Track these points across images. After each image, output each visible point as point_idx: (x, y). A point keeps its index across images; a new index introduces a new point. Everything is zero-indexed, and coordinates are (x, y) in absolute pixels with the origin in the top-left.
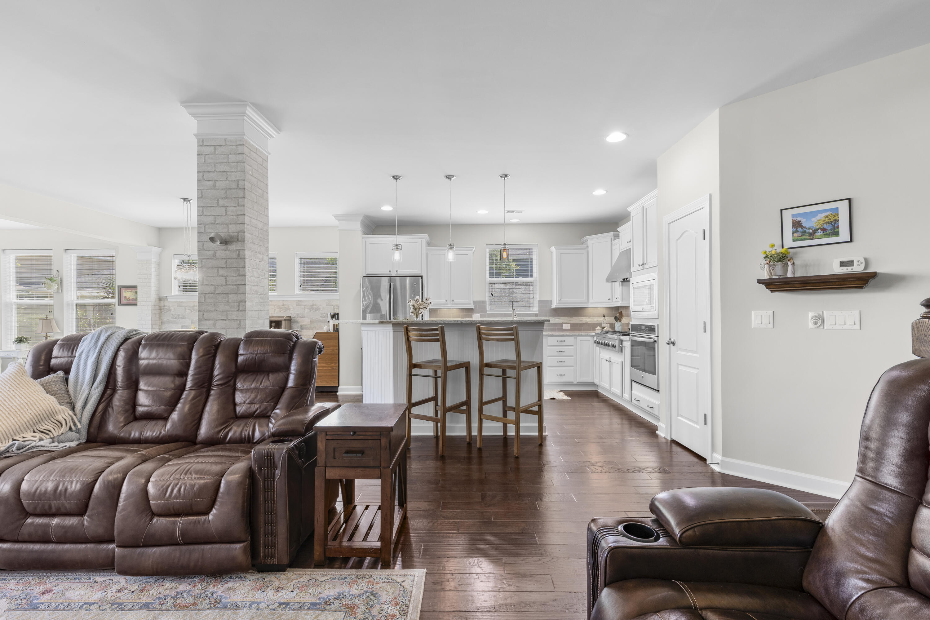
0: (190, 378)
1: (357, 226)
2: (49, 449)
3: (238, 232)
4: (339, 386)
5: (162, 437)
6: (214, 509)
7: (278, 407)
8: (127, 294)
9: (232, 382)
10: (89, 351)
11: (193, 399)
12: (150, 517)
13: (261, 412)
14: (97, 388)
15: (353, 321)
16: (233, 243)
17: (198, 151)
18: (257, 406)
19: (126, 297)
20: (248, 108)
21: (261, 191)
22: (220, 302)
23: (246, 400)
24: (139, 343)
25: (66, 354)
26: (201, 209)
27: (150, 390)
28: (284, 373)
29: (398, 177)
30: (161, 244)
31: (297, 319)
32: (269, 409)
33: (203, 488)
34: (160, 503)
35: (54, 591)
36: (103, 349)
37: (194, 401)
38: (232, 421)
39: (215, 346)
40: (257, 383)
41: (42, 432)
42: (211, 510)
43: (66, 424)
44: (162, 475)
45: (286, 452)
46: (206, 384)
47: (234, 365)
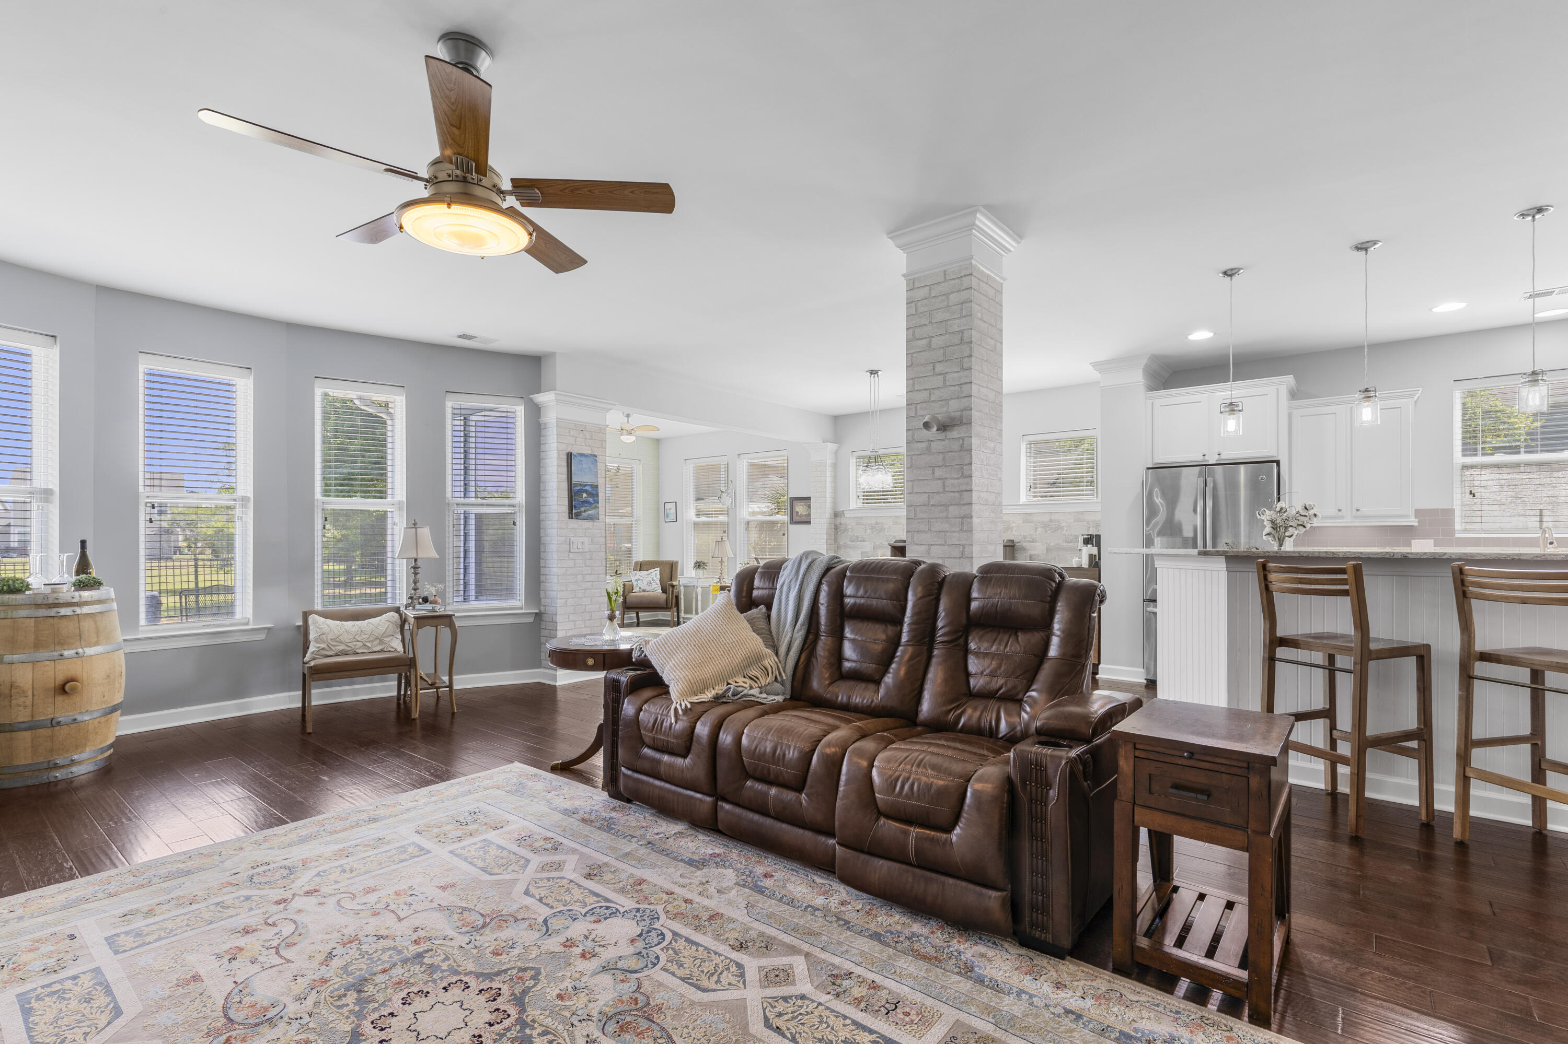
0: (906, 628)
1: (1137, 377)
2: (759, 700)
3: (962, 410)
4: (1099, 663)
5: (875, 707)
6: (957, 828)
7: (1034, 687)
8: (800, 508)
9: (962, 641)
10: (791, 582)
11: (911, 658)
12: (875, 815)
13: (1008, 691)
14: (800, 630)
15: (1129, 550)
16: (955, 428)
17: (907, 299)
18: (1001, 681)
19: (798, 512)
20: (978, 215)
21: (992, 342)
22: (936, 518)
23: (985, 670)
24: (843, 574)
25: (767, 585)
26: (911, 382)
27: (858, 640)
28: (1041, 633)
29: (1234, 272)
30: (837, 439)
31: (1024, 544)
32: (1019, 688)
33: (942, 793)
34: (888, 799)
35: (775, 878)
36: (805, 581)
37: (914, 662)
38: (965, 699)
39: (938, 583)
40: (1000, 644)
41: (751, 679)
42: (953, 828)
43: (772, 673)
44: (888, 761)
45: (1066, 763)
46: (927, 639)
47: (964, 615)
